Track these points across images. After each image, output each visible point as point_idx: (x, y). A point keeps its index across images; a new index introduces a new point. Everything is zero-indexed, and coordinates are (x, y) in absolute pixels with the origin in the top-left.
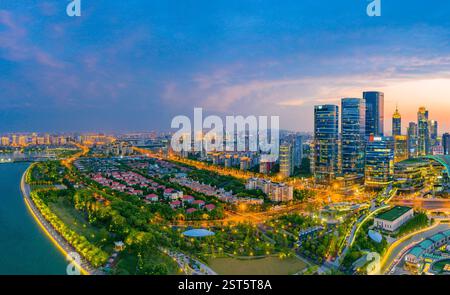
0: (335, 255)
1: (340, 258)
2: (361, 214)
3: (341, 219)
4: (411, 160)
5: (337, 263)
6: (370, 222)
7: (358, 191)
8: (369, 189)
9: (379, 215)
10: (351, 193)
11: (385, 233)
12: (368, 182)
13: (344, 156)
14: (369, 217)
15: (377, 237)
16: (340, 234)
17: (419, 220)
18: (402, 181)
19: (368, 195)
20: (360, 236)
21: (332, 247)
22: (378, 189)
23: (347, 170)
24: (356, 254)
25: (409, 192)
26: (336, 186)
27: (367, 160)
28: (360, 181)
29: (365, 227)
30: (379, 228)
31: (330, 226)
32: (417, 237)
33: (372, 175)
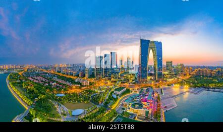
0: (102, 102)
1: (104, 103)
2: (110, 89)
3: (104, 91)
4: (125, 73)
5: (103, 105)
6: (113, 92)
7: (109, 82)
8: (112, 82)
9: (116, 90)
10: (107, 83)
11: (117, 95)
12: (112, 80)
13: (105, 72)
14: (113, 90)
15: (115, 96)
16: (104, 96)
17: (128, 91)
18: (123, 79)
19: (112, 83)
20: (110, 96)
21: (101, 99)
22: (115, 82)
23: (106, 76)
24: (108, 102)
25: (125, 83)
26: (102, 81)
27: (112, 73)
28: (110, 79)
29: (111, 93)
30: (115, 94)
31: (101, 93)
32: (127, 96)
33: (113, 77)
